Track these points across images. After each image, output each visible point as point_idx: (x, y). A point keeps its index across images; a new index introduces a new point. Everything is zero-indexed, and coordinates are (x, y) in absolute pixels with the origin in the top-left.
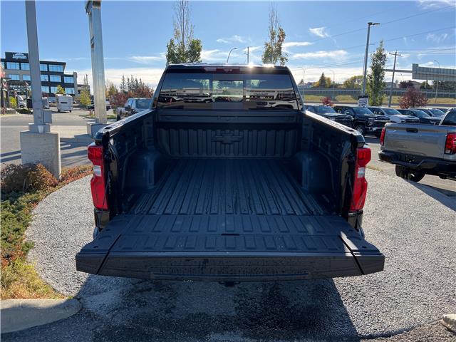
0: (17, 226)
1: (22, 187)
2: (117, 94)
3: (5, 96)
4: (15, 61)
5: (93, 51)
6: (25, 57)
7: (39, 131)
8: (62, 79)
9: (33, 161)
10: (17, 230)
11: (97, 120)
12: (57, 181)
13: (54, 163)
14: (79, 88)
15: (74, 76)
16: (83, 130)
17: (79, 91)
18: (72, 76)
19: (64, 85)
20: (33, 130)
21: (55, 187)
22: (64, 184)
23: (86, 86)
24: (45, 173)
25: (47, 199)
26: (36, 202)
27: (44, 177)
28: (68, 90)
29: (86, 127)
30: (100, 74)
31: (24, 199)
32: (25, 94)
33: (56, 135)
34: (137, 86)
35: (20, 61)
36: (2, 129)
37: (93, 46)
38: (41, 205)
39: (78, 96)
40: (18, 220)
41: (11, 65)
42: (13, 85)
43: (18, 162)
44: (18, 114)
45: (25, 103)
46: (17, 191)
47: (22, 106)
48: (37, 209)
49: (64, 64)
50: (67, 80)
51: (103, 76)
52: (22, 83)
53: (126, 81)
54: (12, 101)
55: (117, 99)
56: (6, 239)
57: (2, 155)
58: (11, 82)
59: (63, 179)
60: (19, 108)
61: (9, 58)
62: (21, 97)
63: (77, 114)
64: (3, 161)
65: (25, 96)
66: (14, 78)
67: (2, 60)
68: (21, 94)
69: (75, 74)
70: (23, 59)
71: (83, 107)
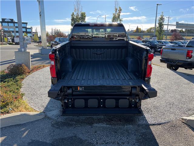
0: (17, 87)
1: (16, 73)
2: (50, 36)
3: (2, 38)
4: (6, 22)
5: (40, 18)
6: (10, 21)
8: (26, 30)
9: (20, 63)
10: (17, 89)
11: (43, 47)
12: (30, 71)
13: (29, 64)
14: (33, 34)
15: (31, 28)
16: (37, 51)
17: (33, 35)
18: (30, 28)
19: (27, 32)
21: (29, 73)
22: (33, 72)
23: (36, 33)
24: (25, 67)
25: (27, 78)
26: (23, 79)
27: (25, 69)
28: (29, 35)
29: (38, 50)
30: (44, 28)
31: (18, 78)
32: (10, 36)
33: (29, 52)
34: (58, 33)
35: (8, 22)
36: (1, 51)
37: (40, 15)
38: (25, 80)
39: (33, 37)
40: (17, 85)
41: (4, 24)
42: (5, 32)
44: (8, 45)
45: (11, 40)
46: (15, 75)
47: (10, 41)
48: (24, 81)
49: (27, 23)
50: (28, 30)
51: (45, 29)
52: (9, 32)
53: (53, 31)
54: (6, 39)
55: (50, 38)
56: (13, 92)
57: (1, 62)
58: (5, 31)
59: (32, 70)
60: (8, 42)
61: (3, 21)
62: (9, 38)
63: (33, 45)
65: (11, 37)
66: (6, 29)
67: (1, 22)
68: (9, 37)
69: (32, 27)
70: (9, 22)
71: (35, 42)
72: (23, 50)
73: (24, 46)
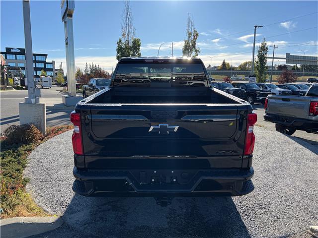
0: (19, 168)
1: (20, 140)
2: (83, 76)
3: (5, 78)
4: (13, 53)
5: (67, 47)
6: (19, 51)
7: (32, 102)
8: (45, 66)
9: (28, 122)
10: (18, 170)
11: (69, 94)
12: (43, 136)
13: (42, 124)
14: (56, 72)
15: (53, 63)
16: (60, 101)
17: (56, 73)
18: (51, 63)
19: (46, 70)
20: (28, 102)
21: (42, 140)
22: (48, 138)
23: (61, 70)
24: (36, 130)
25: (37, 149)
26: (30, 150)
27: (35, 133)
28: (49, 73)
29: (61, 99)
30: (72, 63)
31: (21, 149)
32: (19, 76)
33: (44, 105)
34: (96, 70)
35: (16, 54)
36: (1, 100)
37: (67, 44)
38: (33, 153)
39: (55, 77)
40: (19, 163)
41: (10, 57)
42: (11, 70)
43: (17, 124)
44: (14, 90)
45: (19, 82)
46: (17, 144)
47: (17, 84)
48: (31, 156)
49: (46, 55)
50: (48, 66)
51: (74, 65)
52: (17, 69)
53: (89, 67)
54: (11, 81)
55: (83, 79)
56: (11, 176)
58: (9, 68)
59: (48, 135)
60: (15, 86)
61: (9, 51)
62: (17, 78)
63: (55, 90)
64: (2, 124)
65: (19, 78)
66: (12, 65)
67: (2, 53)
68: (16, 76)
70: (18, 53)
71: (59, 84)
72: (33, 101)
73: (36, 95)
